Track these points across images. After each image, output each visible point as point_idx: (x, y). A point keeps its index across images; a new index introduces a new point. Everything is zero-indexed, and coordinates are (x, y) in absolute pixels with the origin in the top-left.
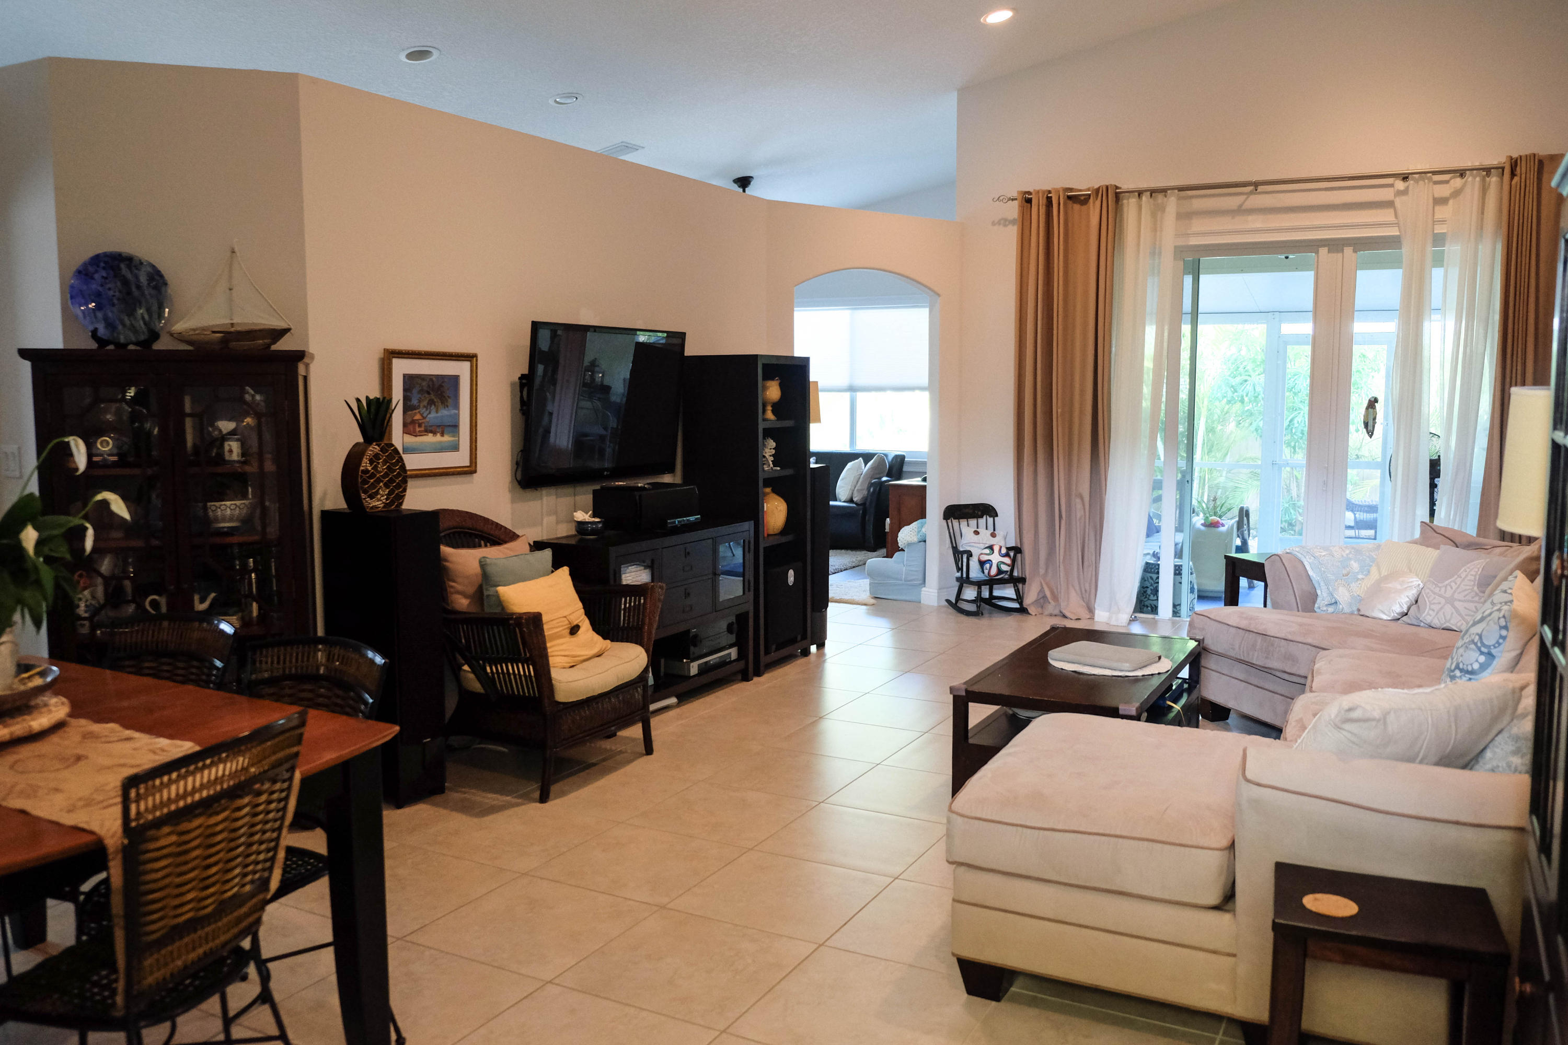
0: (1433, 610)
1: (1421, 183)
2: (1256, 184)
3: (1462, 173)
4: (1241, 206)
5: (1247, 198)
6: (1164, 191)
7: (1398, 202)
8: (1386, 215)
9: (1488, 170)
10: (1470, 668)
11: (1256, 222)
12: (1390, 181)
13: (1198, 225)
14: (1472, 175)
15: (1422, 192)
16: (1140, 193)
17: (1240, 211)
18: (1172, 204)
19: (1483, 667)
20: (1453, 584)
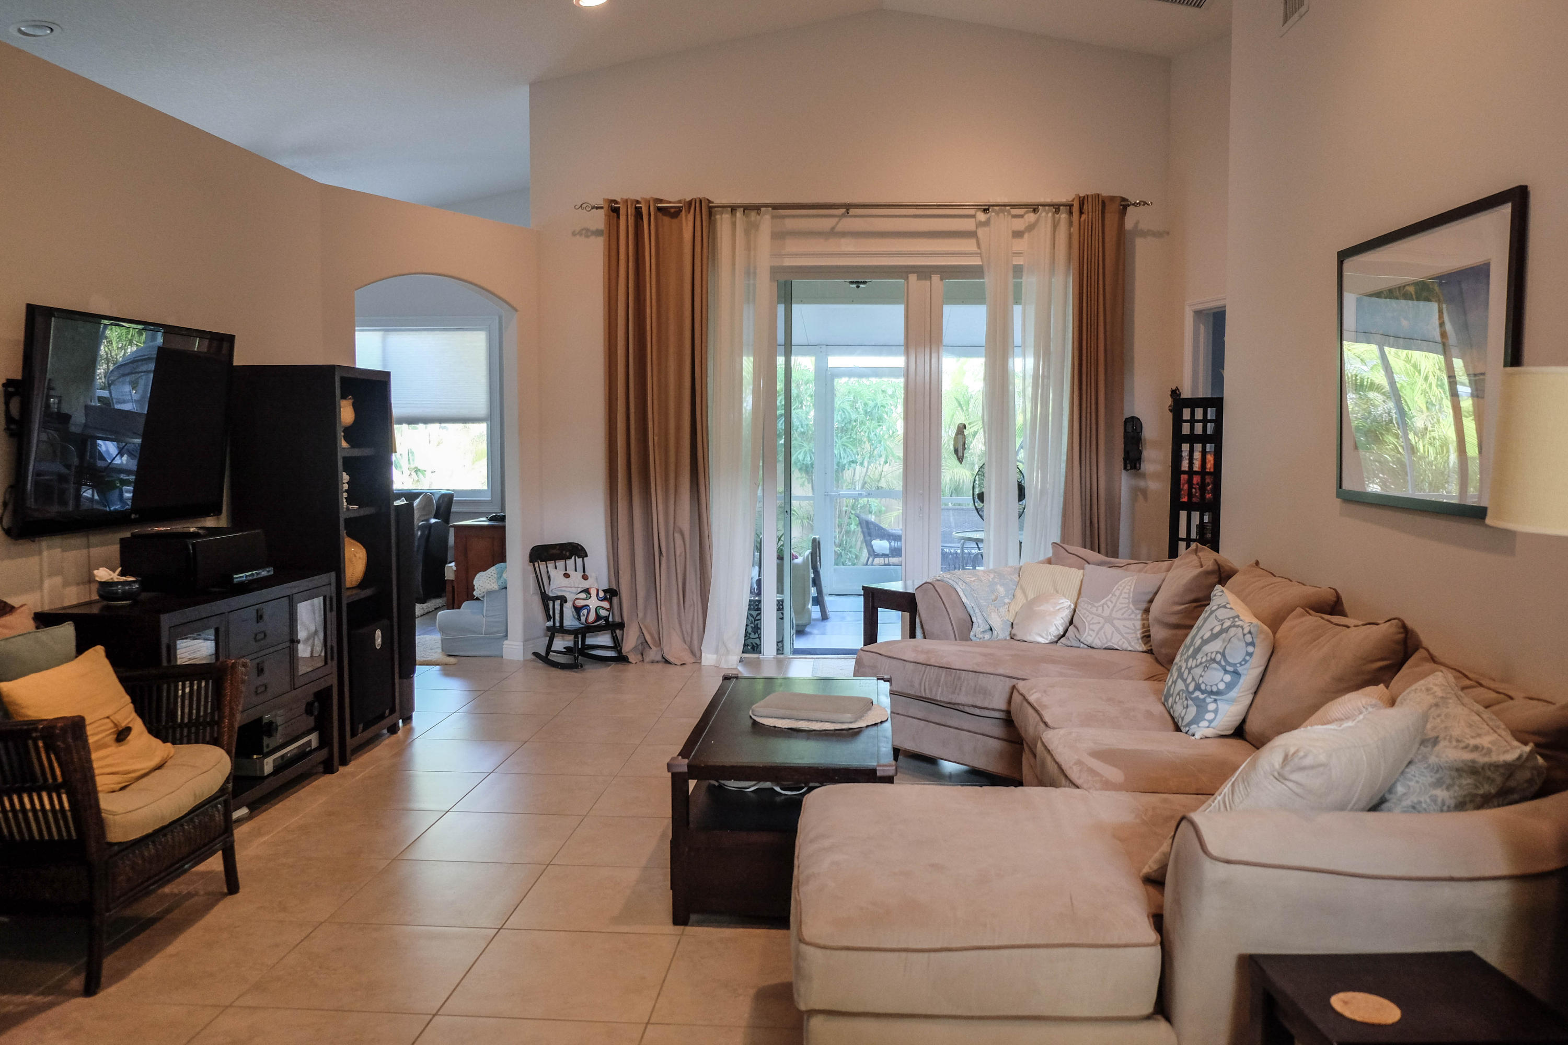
0: (1093, 631)
1: (1001, 215)
2: (848, 207)
3: (1035, 208)
4: (833, 228)
5: (840, 220)
6: (757, 208)
7: (981, 232)
8: (968, 245)
9: (1057, 207)
10: (1215, 689)
11: (848, 245)
12: (972, 212)
13: (791, 246)
14: (1045, 210)
15: (1003, 224)
16: (733, 209)
17: (833, 233)
18: (766, 222)
19: (1230, 686)
20: (1109, 603)
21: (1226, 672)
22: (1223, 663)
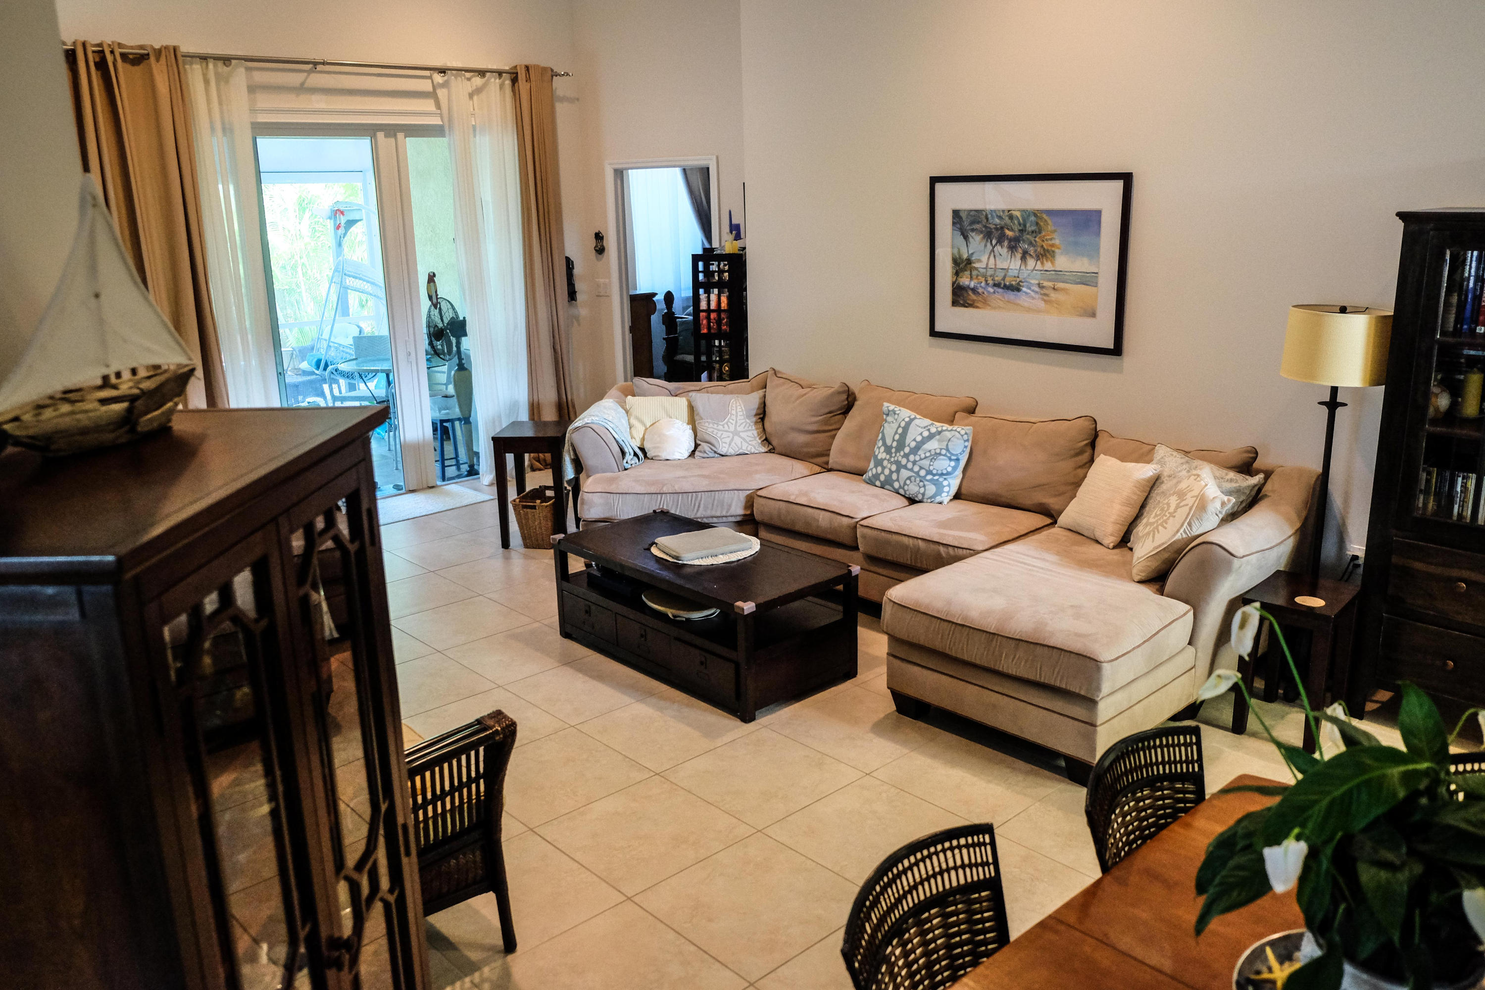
1: (459, 78)
2: (315, 64)
3: (482, 73)
4: (302, 84)
5: (309, 75)
6: (226, 60)
7: (442, 93)
8: (428, 105)
9: (500, 73)
11: (319, 102)
12: (427, 73)
13: (264, 101)
14: (491, 76)
15: (461, 87)
16: (204, 58)
17: (302, 89)
18: (240, 76)
21: (950, 459)
22: (949, 455)
